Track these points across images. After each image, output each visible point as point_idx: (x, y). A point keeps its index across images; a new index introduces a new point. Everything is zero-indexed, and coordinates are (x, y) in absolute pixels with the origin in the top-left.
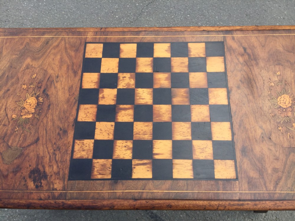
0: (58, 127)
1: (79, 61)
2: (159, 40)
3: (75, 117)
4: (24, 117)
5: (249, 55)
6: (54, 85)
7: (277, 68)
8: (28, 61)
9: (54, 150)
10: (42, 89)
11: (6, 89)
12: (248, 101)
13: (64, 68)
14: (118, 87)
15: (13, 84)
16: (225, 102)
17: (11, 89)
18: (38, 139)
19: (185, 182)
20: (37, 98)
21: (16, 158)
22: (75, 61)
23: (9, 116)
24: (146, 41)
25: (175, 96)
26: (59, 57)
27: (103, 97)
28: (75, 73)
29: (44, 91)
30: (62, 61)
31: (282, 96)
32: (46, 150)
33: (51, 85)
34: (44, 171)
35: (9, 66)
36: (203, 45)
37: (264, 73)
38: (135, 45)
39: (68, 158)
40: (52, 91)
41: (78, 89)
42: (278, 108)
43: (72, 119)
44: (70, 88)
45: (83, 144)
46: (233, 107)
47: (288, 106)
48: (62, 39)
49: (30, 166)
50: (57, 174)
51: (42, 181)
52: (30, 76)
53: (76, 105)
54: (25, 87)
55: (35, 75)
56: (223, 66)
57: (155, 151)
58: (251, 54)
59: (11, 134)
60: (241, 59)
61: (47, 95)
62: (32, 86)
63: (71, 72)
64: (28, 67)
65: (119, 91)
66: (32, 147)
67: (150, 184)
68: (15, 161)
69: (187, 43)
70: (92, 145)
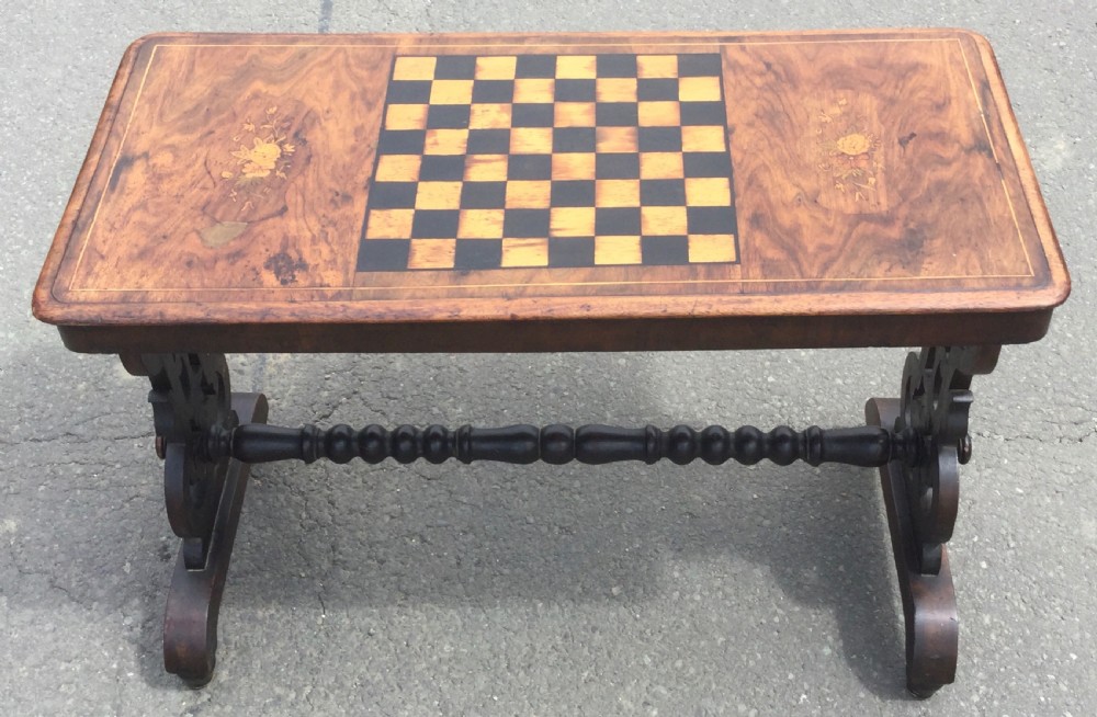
0: (331, 190)
1: (380, 83)
2: (569, 51)
3: (370, 174)
4: (249, 176)
5: (775, 73)
6: (320, 124)
7: (841, 94)
8: (258, 85)
9: (323, 226)
10: (293, 130)
11: (206, 130)
12: (770, 145)
13: (345, 97)
14: (471, 127)
15: (221, 123)
16: (721, 148)
17: (219, 132)
18: (285, 209)
19: (623, 270)
20: (281, 145)
21: (234, 239)
22: (369, 85)
23: (215, 173)
24: (537, 52)
25: (604, 139)
26: (331, 78)
27: (436, 143)
28: (370, 106)
29: (296, 135)
30: (338, 86)
31: (848, 137)
32: (305, 226)
33: (313, 124)
34: (300, 259)
35: (209, 94)
36: (674, 59)
37: (811, 103)
38: (514, 59)
39: (356, 238)
40: (316, 137)
41: (377, 131)
42: (837, 156)
43: (362, 178)
44: (358, 131)
45: (389, 216)
46: (736, 155)
47: (859, 153)
48: (338, 50)
49: (267, 250)
50: (330, 262)
51: (296, 273)
52: (262, 109)
53: (373, 155)
54: (252, 127)
55: (275, 109)
56: (718, 91)
57: (555, 224)
58: (782, 73)
59: (219, 203)
60: (758, 81)
61: (305, 141)
62: (266, 126)
63: (358, 103)
64: (256, 96)
65: (472, 132)
66: (271, 221)
67: (544, 274)
68: (232, 243)
69: (634, 56)
70: (411, 218)
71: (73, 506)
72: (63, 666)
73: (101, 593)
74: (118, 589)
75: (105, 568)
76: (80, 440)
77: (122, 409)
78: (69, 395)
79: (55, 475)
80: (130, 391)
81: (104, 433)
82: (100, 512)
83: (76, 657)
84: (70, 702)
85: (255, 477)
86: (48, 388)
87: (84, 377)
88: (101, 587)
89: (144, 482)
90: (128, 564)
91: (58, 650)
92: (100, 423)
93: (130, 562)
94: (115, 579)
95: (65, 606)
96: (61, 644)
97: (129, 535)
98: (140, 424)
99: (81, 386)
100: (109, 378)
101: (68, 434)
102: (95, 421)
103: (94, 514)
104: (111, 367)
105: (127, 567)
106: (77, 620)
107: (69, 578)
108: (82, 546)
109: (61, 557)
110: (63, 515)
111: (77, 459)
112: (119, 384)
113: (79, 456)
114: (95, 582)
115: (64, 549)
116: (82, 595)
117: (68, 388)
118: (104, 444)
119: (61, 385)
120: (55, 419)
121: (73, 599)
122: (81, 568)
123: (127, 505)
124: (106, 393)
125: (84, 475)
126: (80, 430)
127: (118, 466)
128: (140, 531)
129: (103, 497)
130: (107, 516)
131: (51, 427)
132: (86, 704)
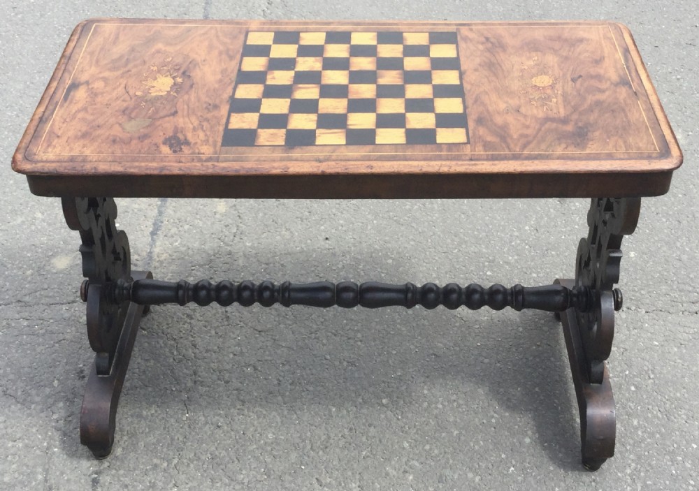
0: (205, 102)
1: (238, 46)
2: (359, 30)
3: (231, 94)
4: (154, 94)
5: (492, 43)
6: (199, 67)
7: (534, 54)
8: (160, 46)
9: (201, 122)
10: (182, 71)
11: (126, 69)
12: (489, 81)
13: (216, 53)
14: (296, 70)
15: (135, 66)
16: (457, 82)
17: (134, 70)
18: (176, 112)
19: (394, 147)
20: (174, 78)
21: (143, 128)
22: (231, 47)
23: (131, 93)
24: (338, 30)
25: (381, 77)
26: (206, 43)
27: (274, 78)
28: (231, 58)
29: (184, 73)
30: (211, 48)
31: (539, 77)
32: (189, 122)
33: (194, 67)
34: (186, 139)
35: (129, 50)
36: (427, 34)
37: (515, 59)
38: (325, 34)
39: (221, 128)
40: (197, 74)
41: (236, 71)
42: (532, 87)
43: (226, 96)
44: (224, 72)
45: (243, 116)
46: (467, 86)
47: (546, 85)
48: (211, 28)
49: (164, 134)
50: (204, 141)
51: (183, 147)
52: (162, 59)
53: (233, 84)
54: (155, 68)
55: (171, 59)
56: (455, 52)
57: (349, 122)
58: (496, 43)
59: (135, 108)
60: (481, 47)
61: (189, 76)
62: (165, 68)
63: (224, 56)
64: (158, 52)
65: (296, 72)
66: (167, 119)
67: (343, 149)
68: (142, 130)
69: (402, 33)
70: (257, 118)
71: (20, 345)
72: (10, 444)
73: (37, 399)
74: (48, 397)
75: (42, 383)
76: (27, 305)
77: (56, 286)
78: (20, 278)
79: (9, 326)
80: (61, 275)
81: (43, 301)
82: (39, 349)
83: (19, 439)
84: (14, 466)
85: (144, 329)
86: (6, 273)
87: (30, 267)
88: (38, 395)
89: (69, 331)
90: (56, 382)
91: (7, 434)
92: (40, 295)
93: (58, 380)
94: (47, 390)
95: (13, 406)
96: (9, 431)
97: (58, 363)
98: (67, 295)
99: (29, 272)
100: (47, 268)
101: (19, 301)
102: (38, 294)
103: (35, 350)
104: (49, 260)
105: (56, 383)
106: (20, 415)
107: (16, 389)
108: (26, 369)
109: (12, 377)
110: (14, 351)
111: (24, 317)
112: (54, 271)
113: (26, 315)
114: (34, 392)
115: (13, 371)
116: (25, 400)
117: (20, 273)
118: (42, 307)
119: (15, 271)
120: (10, 292)
121: (18, 402)
122: (25, 383)
123: (57, 345)
124: (45, 277)
125: (28, 326)
126: (27, 299)
127: (52, 321)
128: (65, 361)
129: (41, 340)
130: (43, 352)
131: (7, 297)
132: (25, 468)
